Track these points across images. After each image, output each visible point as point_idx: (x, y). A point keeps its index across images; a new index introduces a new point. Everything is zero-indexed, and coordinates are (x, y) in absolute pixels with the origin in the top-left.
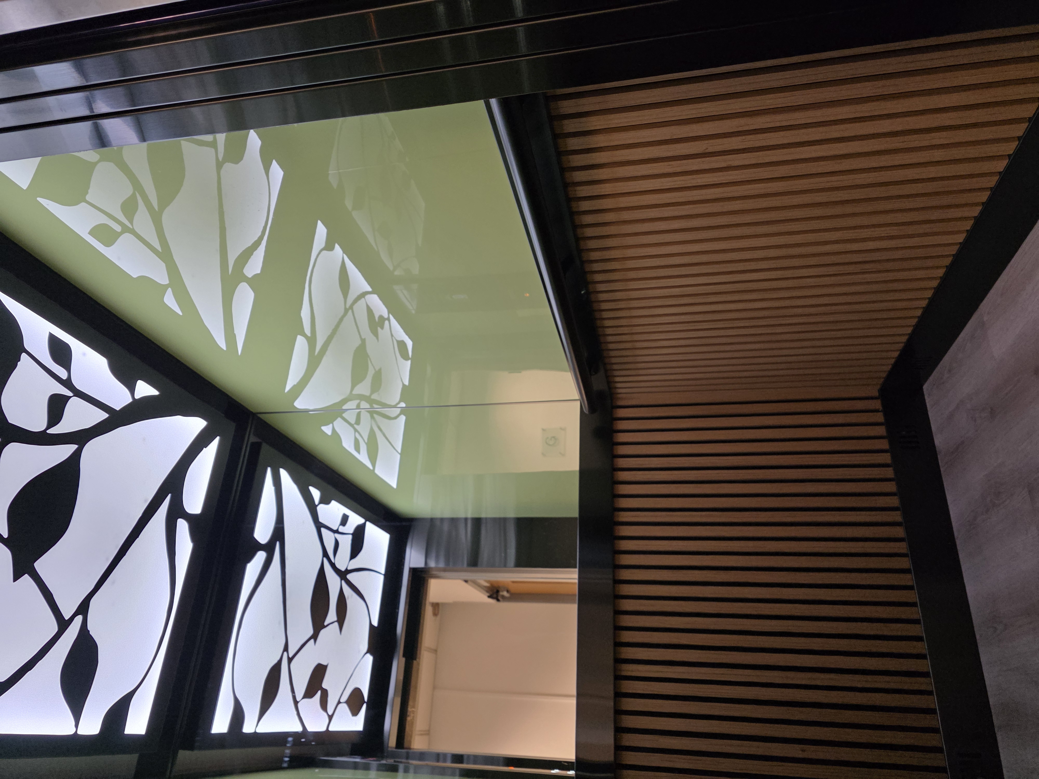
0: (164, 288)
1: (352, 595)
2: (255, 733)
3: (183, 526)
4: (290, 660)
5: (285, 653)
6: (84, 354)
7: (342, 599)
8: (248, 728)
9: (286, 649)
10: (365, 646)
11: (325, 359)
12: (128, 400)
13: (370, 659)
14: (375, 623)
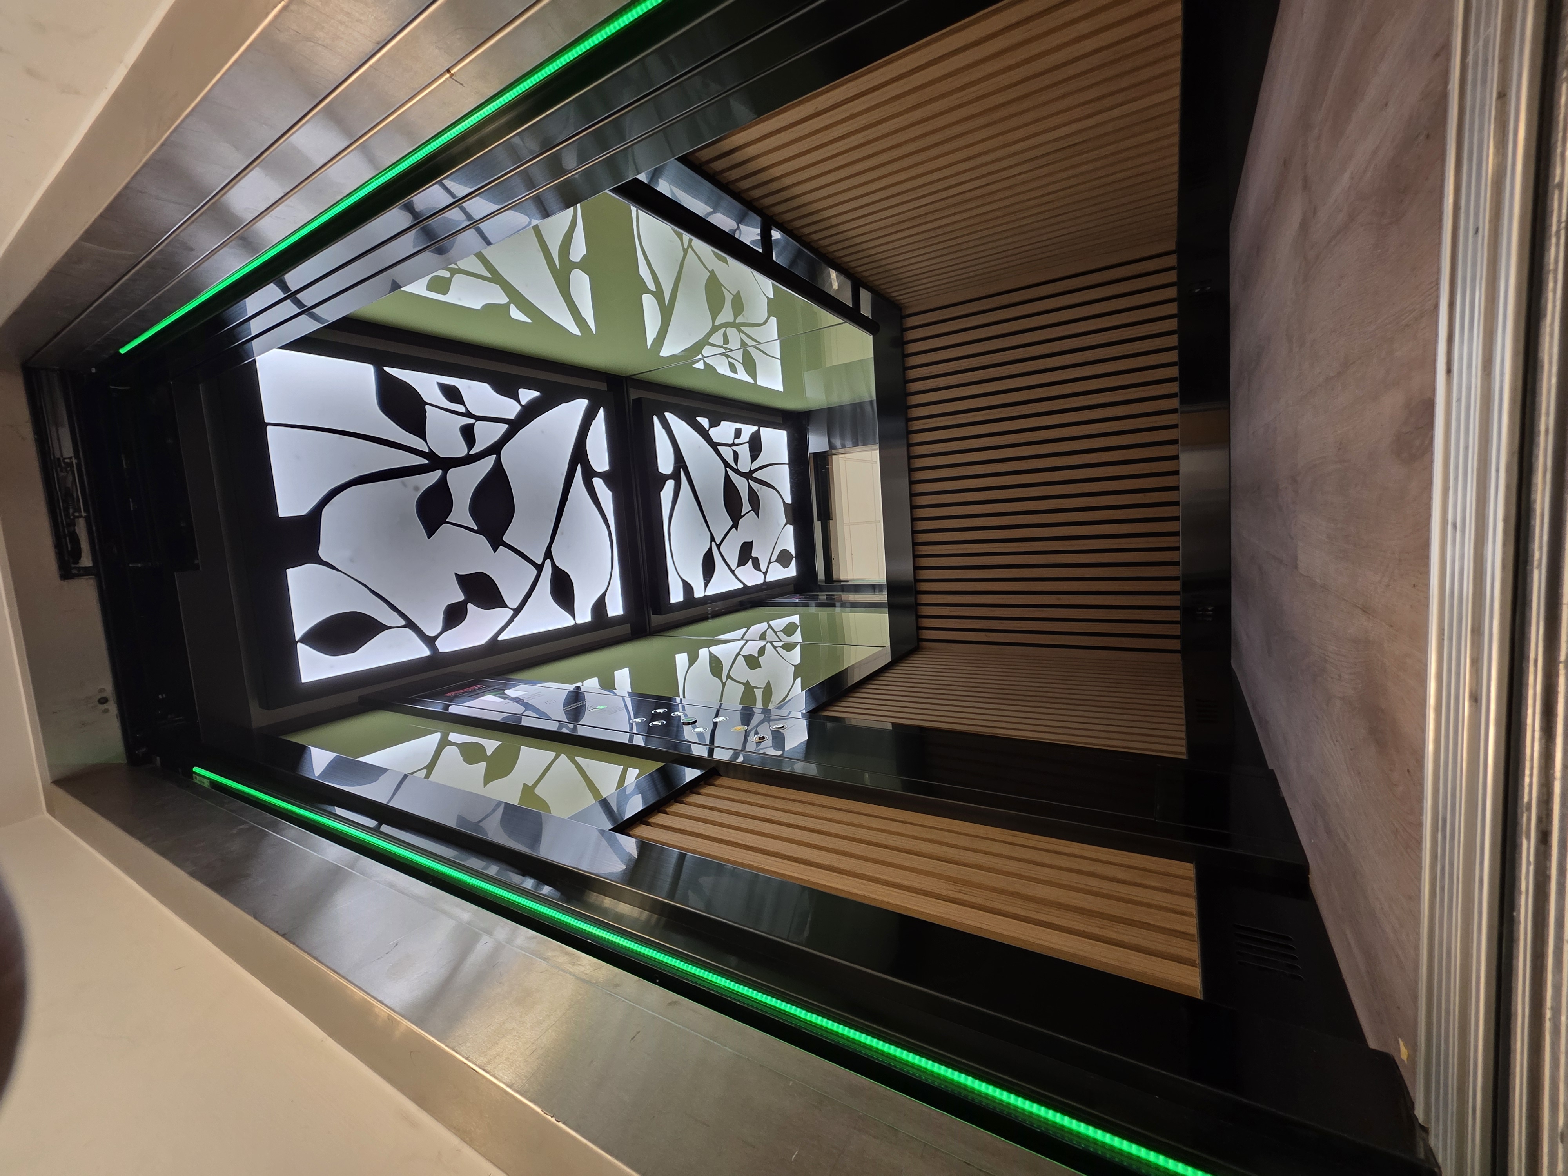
0: (507, 307)
1: (761, 488)
2: (705, 596)
3: (598, 483)
4: (718, 546)
5: (713, 543)
6: (469, 387)
7: (751, 491)
8: (699, 593)
9: (713, 539)
10: (783, 520)
11: (677, 306)
12: (518, 408)
13: (790, 529)
14: (789, 501)
